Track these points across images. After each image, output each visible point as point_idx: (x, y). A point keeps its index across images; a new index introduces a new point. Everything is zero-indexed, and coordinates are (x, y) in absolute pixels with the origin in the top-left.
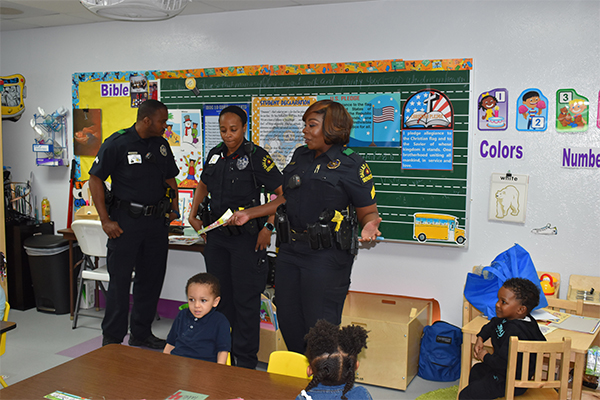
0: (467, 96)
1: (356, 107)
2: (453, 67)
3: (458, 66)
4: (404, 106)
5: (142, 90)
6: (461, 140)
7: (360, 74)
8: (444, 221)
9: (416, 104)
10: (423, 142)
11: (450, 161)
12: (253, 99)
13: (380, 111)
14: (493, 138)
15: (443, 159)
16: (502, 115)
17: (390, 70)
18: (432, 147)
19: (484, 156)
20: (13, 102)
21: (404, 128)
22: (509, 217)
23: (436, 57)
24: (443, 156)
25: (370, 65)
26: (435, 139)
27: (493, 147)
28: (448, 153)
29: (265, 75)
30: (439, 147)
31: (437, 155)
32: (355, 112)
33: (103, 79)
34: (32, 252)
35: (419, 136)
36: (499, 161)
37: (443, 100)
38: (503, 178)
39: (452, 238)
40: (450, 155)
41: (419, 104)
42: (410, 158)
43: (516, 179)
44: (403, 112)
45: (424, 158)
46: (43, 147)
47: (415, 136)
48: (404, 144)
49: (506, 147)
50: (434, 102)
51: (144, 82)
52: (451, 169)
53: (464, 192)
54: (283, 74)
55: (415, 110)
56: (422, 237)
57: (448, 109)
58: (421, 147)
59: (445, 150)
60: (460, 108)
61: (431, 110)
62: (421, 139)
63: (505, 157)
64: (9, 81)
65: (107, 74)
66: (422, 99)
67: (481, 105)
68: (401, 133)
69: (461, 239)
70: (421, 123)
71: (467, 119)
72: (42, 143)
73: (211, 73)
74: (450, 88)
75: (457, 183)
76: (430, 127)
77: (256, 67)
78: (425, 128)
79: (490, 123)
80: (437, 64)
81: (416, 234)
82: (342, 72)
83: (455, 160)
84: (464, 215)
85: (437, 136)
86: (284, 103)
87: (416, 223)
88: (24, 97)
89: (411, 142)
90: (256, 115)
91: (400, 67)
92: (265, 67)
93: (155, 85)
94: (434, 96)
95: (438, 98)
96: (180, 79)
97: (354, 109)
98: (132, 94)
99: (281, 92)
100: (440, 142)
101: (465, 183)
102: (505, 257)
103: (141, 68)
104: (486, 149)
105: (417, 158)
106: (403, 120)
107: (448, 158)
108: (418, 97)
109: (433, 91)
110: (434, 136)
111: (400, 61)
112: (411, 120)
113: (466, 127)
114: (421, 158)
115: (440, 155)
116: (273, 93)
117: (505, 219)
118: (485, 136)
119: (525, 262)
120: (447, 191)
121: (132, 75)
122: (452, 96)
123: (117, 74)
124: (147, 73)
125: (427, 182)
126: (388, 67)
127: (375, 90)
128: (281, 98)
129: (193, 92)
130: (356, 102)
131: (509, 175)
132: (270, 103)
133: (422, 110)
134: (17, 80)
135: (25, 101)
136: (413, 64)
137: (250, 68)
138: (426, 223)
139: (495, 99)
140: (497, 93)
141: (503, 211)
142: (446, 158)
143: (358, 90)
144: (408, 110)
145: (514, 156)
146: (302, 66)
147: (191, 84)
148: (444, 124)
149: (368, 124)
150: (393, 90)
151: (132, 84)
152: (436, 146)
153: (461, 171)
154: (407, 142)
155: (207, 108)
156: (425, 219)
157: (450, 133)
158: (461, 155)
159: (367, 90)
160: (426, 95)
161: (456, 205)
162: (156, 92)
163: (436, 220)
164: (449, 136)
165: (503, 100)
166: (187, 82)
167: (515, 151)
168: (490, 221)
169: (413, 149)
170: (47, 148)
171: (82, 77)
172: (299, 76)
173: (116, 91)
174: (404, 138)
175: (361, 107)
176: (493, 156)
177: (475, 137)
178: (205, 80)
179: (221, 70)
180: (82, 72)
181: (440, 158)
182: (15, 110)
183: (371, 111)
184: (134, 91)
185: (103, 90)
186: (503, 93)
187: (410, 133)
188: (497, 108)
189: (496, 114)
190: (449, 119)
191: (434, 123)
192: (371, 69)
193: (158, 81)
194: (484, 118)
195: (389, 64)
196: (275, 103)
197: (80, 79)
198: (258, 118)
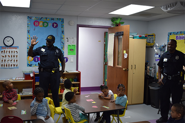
20: (152, 42)
33: (177, 34)
46: (157, 55)
64: (151, 36)
65: (178, 32)
72: (157, 54)
88: (155, 40)
123: (181, 32)
134: (153, 35)
135: (155, 42)
170: (158, 56)
173: (180, 38)
180: (171, 32)
182: (152, 44)
185: (176, 38)
197: (170, 34)
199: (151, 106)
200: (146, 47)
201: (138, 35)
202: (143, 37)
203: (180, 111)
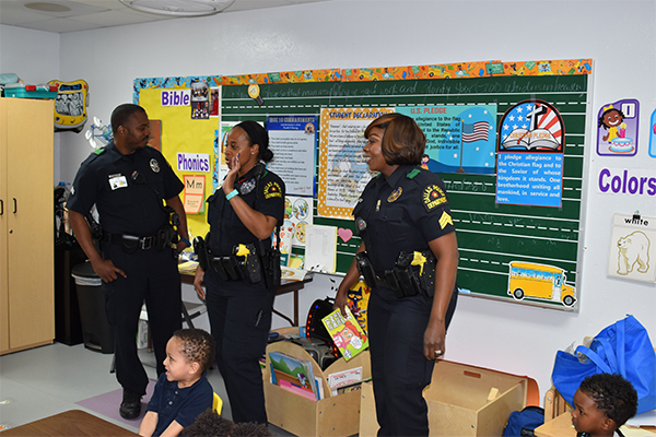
0: (583, 108)
1: (442, 122)
2: (566, 71)
3: (573, 70)
4: (501, 121)
5: (203, 99)
6: (574, 168)
7: (447, 79)
8: (548, 274)
9: (516, 119)
10: (524, 168)
11: (558, 195)
12: (322, 110)
13: (469, 128)
14: (617, 167)
15: (549, 193)
16: (630, 135)
17: (484, 75)
18: (535, 176)
19: (604, 189)
20: (74, 111)
21: (500, 150)
22: (635, 275)
23: (544, 57)
24: (549, 188)
25: (460, 67)
26: (540, 166)
27: (617, 178)
28: (556, 184)
29: (336, 82)
30: (545, 176)
31: (541, 187)
32: (440, 128)
33: (164, 85)
34: (80, 281)
35: (519, 161)
36: (624, 197)
37: (552, 115)
38: (628, 221)
39: (557, 297)
40: (558, 187)
41: (520, 118)
42: (506, 189)
43: (646, 223)
44: (500, 129)
45: (525, 190)
47: (514, 161)
48: (500, 171)
49: (634, 179)
50: (540, 117)
51: (205, 89)
52: (560, 205)
53: (576, 236)
54: (356, 80)
55: (515, 127)
56: (520, 294)
57: (557, 127)
58: (520, 175)
59: (552, 180)
60: (573, 125)
61: (536, 128)
62: (521, 164)
63: (633, 192)
64: (72, 88)
65: (168, 79)
66: (525, 112)
67: (602, 122)
68: (496, 156)
69: (569, 300)
70: (522, 144)
71: (582, 140)
73: (276, 78)
74: (560, 98)
75: (566, 225)
76: (534, 150)
77: (326, 72)
78: (527, 151)
79: (613, 146)
80: (544, 67)
81: (511, 289)
82: (425, 77)
83: (565, 194)
84: (573, 267)
85: (543, 162)
86: (357, 116)
87: (512, 274)
88: (87, 106)
89: (509, 169)
90: (324, 129)
91: (497, 71)
92: (336, 72)
93: (217, 93)
94: (540, 109)
95: (544, 112)
96: (243, 85)
97: (438, 124)
98: (192, 102)
99: (353, 102)
100: (547, 169)
101: (576, 226)
102: (610, 332)
103: (203, 72)
104: (607, 180)
105: (515, 189)
106: (499, 141)
107: (556, 192)
108: (519, 110)
109: (538, 102)
110: (538, 162)
111: (497, 63)
112: (510, 140)
113: (581, 151)
114: (521, 190)
115: (546, 187)
116: (344, 103)
117: (629, 276)
118: (607, 163)
119: (640, 341)
120: (554, 234)
121: (193, 81)
122: (563, 109)
123: (178, 79)
124: (209, 79)
125: (527, 222)
126: (482, 71)
127: (466, 100)
128: (354, 109)
129: (256, 101)
130: (442, 116)
131: (636, 217)
132: (342, 116)
133: (524, 127)
134: (80, 87)
135: (88, 110)
136: (514, 66)
137: (319, 73)
138: (524, 275)
139: (621, 113)
140: (625, 106)
141: (628, 265)
142: (553, 191)
143: (445, 101)
144: (506, 127)
145: (645, 191)
146: (378, 70)
147: (254, 92)
148: (552, 146)
149: (455, 144)
150: (487, 100)
151: (193, 92)
152: (541, 174)
153: (572, 209)
154: (503, 168)
155: (271, 120)
156: (524, 270)
157: (559, 158)
158: (572, 187)
159: (455, 101)
160: (529, 108)
161: (564, 254)
162: (217, 100)
163: (537, 272)
164: (558, 162)
165: (632, 114)
166: (250, 89)
167: (646, 184)
168: (609, 277)
169: (511, 178)
171: (143, 84)
172: (374, 82)
173: (177, 99)
174: (501, 164)
175: (447, 122)
176: (616, 191)
177: (592, 164)
178: (270, 86)
179: (287, 75)
180: (144, 77)
181: (545, 191)
182: (78, 120)
183: (460, 128)
184: (195, 99)
185: (164, 98)
186: (632, 106)
187: (508, 156)
188: (623, 125)
189: (621, 134)
190: (559, 139)
191: (539, 145)
192: (460, 74)
193: (220, 88)
194: (605, 139)
195: (483, 67)
196: (347, 116)
197: (142, 85)
198: (327, 133)
199: (86, 347)
200: (57, 130)
201: (22, 85)
202: (43, 91)
203: (197, 354)
